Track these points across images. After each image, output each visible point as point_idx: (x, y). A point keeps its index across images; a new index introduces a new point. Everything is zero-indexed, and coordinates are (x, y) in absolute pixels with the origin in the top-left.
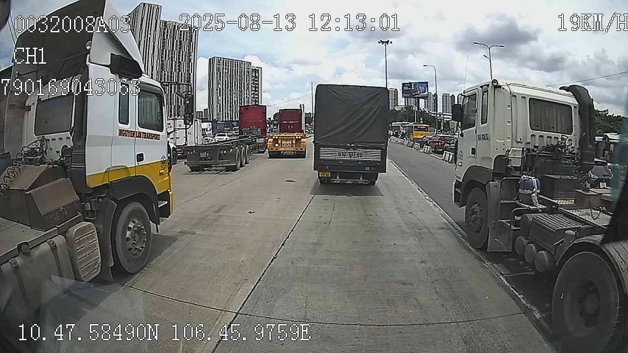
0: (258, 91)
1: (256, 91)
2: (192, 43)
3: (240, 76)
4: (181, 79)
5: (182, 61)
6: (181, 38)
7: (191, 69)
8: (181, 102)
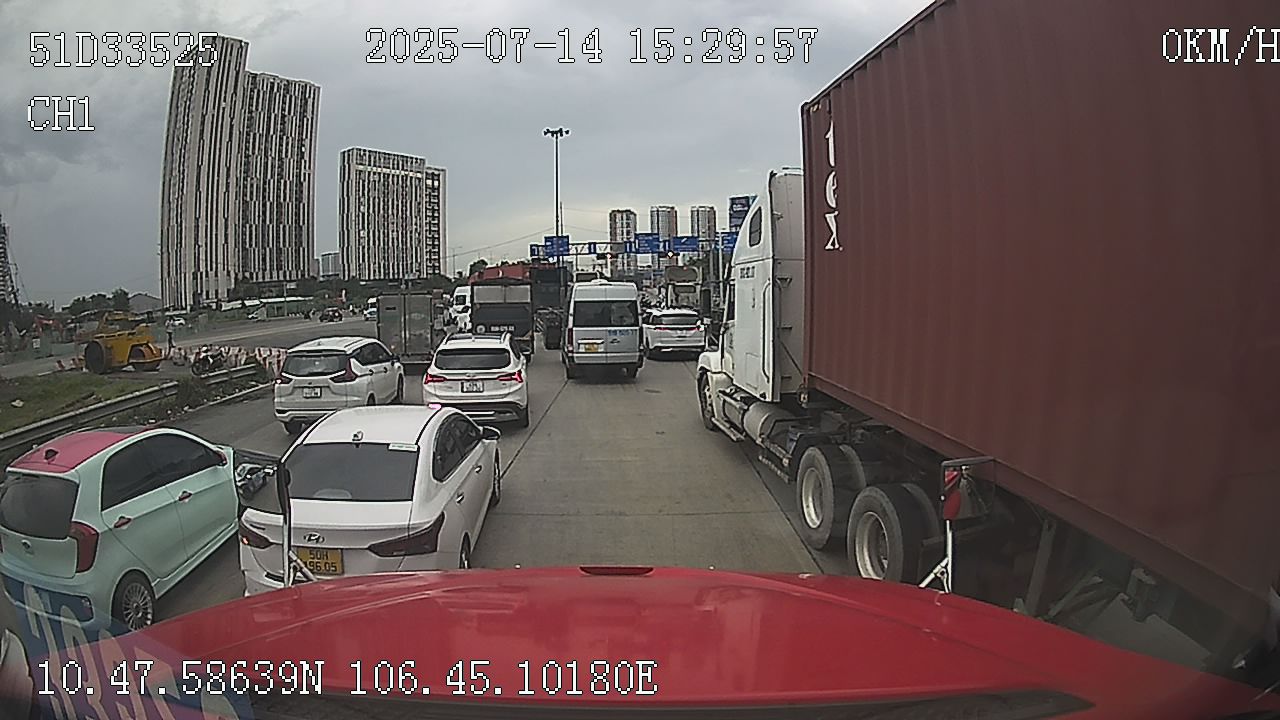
0: (438, 217)
1: (434, 218)
2: (305, 121)
3: (402, 187)
4: (285, 194)
5: (286, 156)
6: (283, 110)
7: (305, 174)
8: (284, 241)
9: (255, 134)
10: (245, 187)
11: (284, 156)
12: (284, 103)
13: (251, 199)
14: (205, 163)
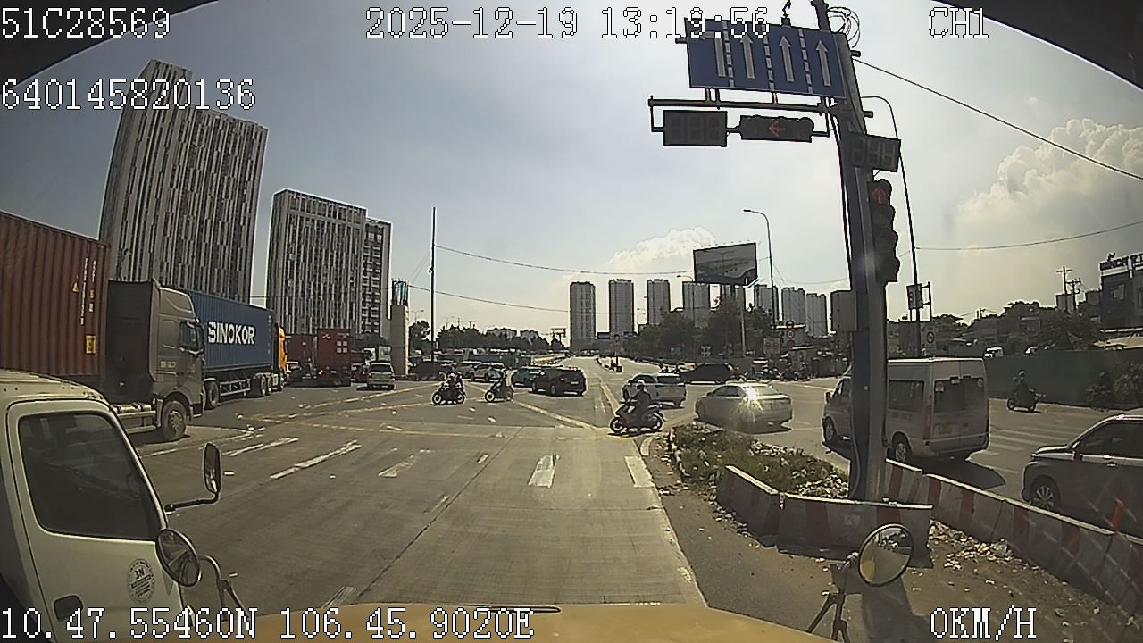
0: (380, 273)
1: (375, 274)
2: (249, 161)
3: (338, 237)
4: (222, 236)
5: (227, 197)
6: (227, 149)
7: (245, 218)
8: (218, 286)
9: (195, 171)
10: (180, 224)
11: (223, 197)
12: (228, 142)
13: (186, 238)
14: (135, 191)
